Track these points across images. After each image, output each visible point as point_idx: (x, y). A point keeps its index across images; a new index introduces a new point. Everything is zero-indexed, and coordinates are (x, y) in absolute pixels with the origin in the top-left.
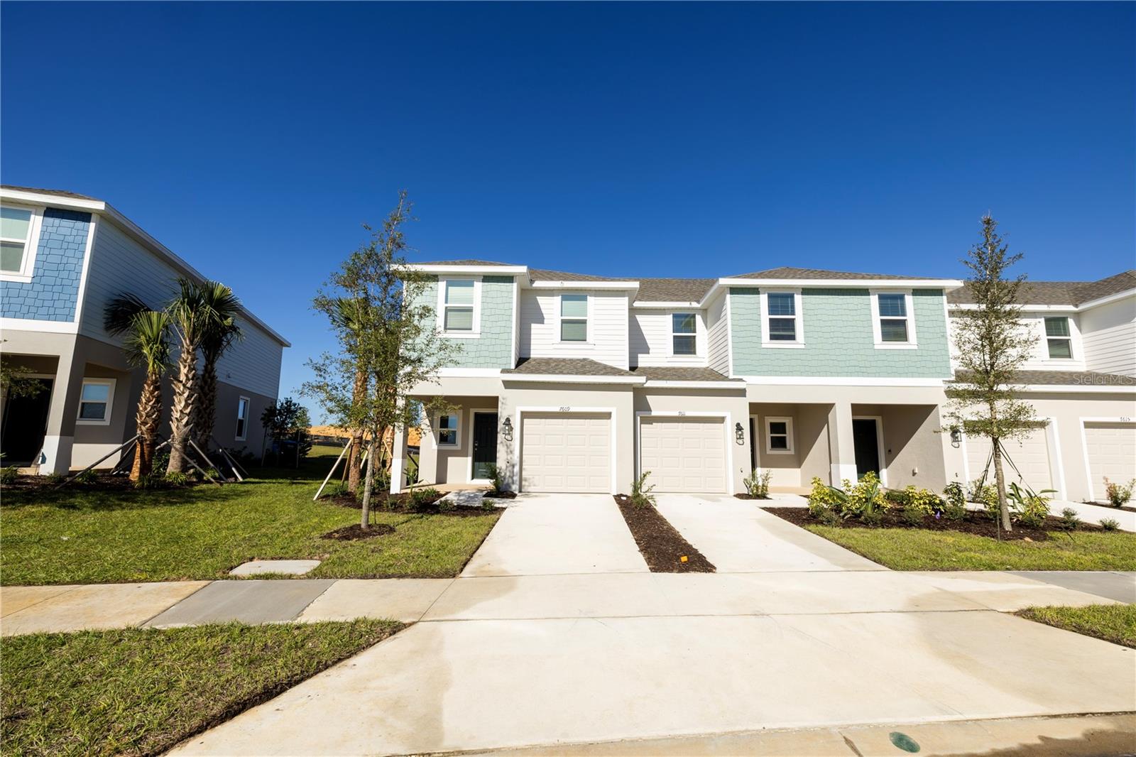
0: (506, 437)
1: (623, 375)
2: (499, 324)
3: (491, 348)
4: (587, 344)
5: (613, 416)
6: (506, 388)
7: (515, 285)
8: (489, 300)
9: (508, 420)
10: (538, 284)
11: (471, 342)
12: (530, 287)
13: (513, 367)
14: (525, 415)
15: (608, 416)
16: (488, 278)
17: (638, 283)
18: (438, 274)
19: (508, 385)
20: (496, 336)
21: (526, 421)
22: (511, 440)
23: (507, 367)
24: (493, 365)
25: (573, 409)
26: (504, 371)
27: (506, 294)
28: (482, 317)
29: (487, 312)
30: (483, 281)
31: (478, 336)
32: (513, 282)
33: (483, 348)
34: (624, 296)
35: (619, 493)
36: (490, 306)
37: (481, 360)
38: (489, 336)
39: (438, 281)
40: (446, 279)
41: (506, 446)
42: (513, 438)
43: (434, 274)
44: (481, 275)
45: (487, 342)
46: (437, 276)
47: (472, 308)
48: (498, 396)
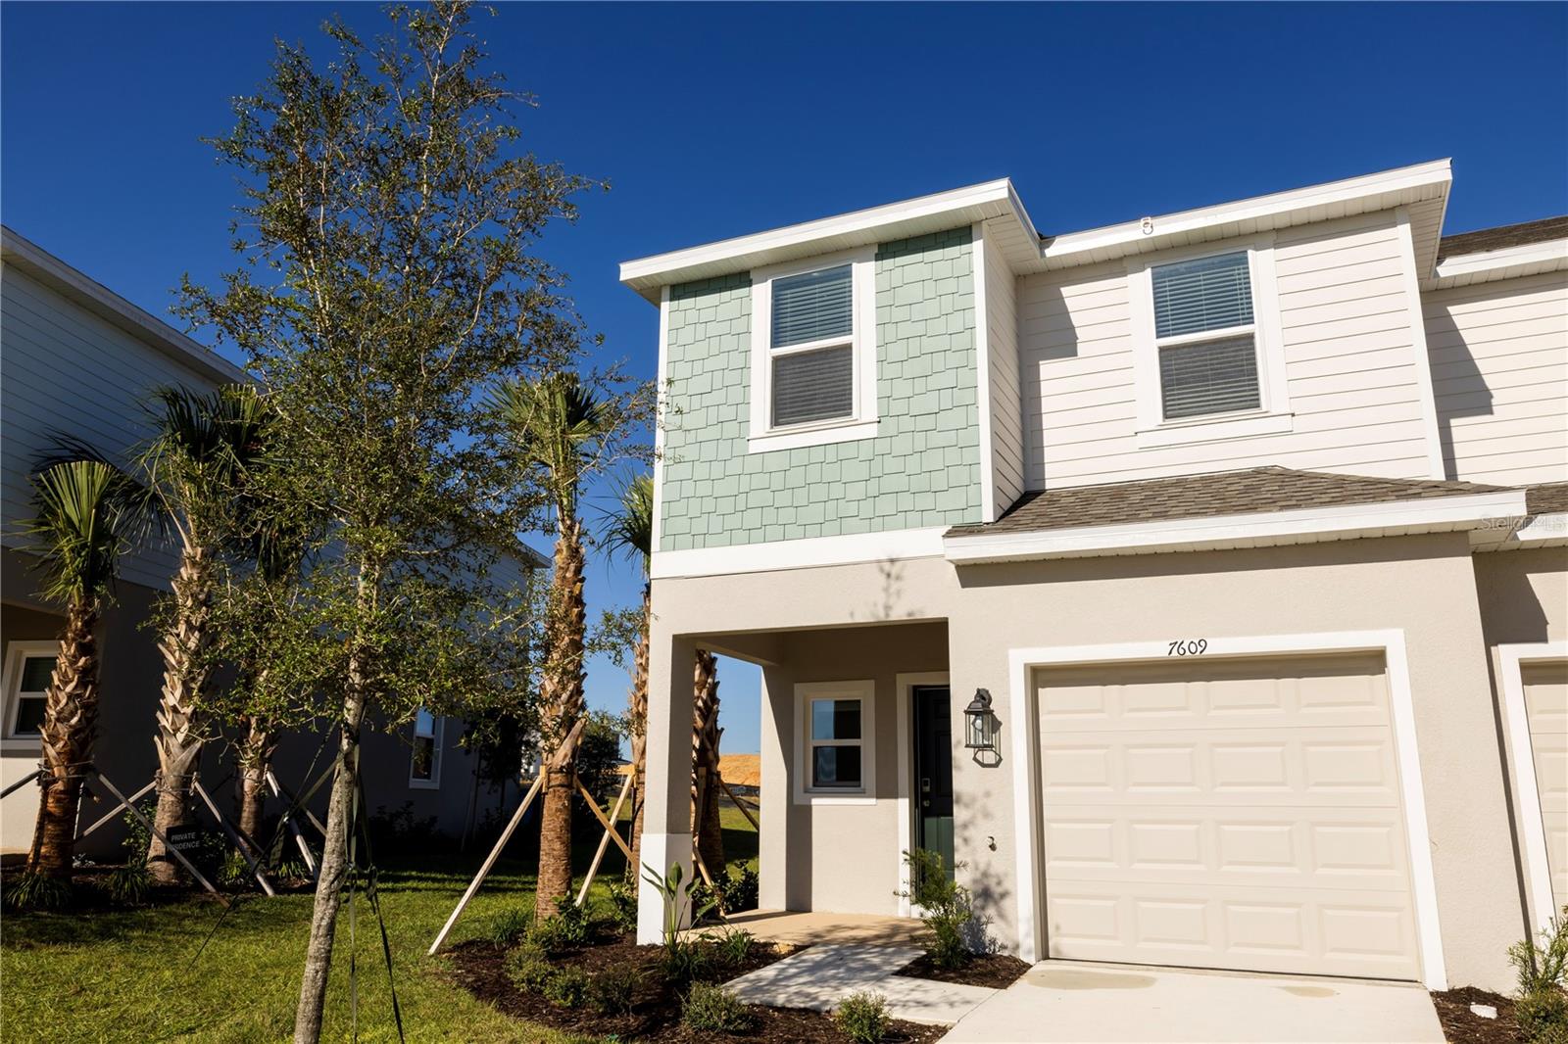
0: (979, 756)
1: (1417, 496)
2: (934, 382)
3: (913, 464)
4: (1267, 416)
5: (1395, 661)
6: (964, 585)
7: (977, 247)
8: (899, 314)
9: (983, 697)
10: (1066, 247)
11: (849, 451)
12: (1038, 264)
13: (988, 515)
14: (1041, 676)
15: (1372, 662)
16: (891, 246)
17: (1446, 163)
18: (747, 265)
19: (973, 574)
20: (927, 422)
21: (1046, 694)
22: (996, 765)
23: (970, 518)
24: (920, 517)
25: (1220, 646)
26: (956, 532)
27: (950, 286)
28: (881, 371)
29: (897, 351)
30: (879, 257)
31: (872, 431)
32: (971, 241)
33: (891, 464)
34: (1394, 225)
35: (1460, 984)
36: (905, 330)
37: (886, 505)
38: (907, 423)
39: (749, 284)
40: (770, 276)
41: (987, 794)
42: (1001, 760)
43: (737, 267)
44: (871, 244)
45: (902, 445)
46: (748, 273)
47: (850, 346)
48: (947, 619)
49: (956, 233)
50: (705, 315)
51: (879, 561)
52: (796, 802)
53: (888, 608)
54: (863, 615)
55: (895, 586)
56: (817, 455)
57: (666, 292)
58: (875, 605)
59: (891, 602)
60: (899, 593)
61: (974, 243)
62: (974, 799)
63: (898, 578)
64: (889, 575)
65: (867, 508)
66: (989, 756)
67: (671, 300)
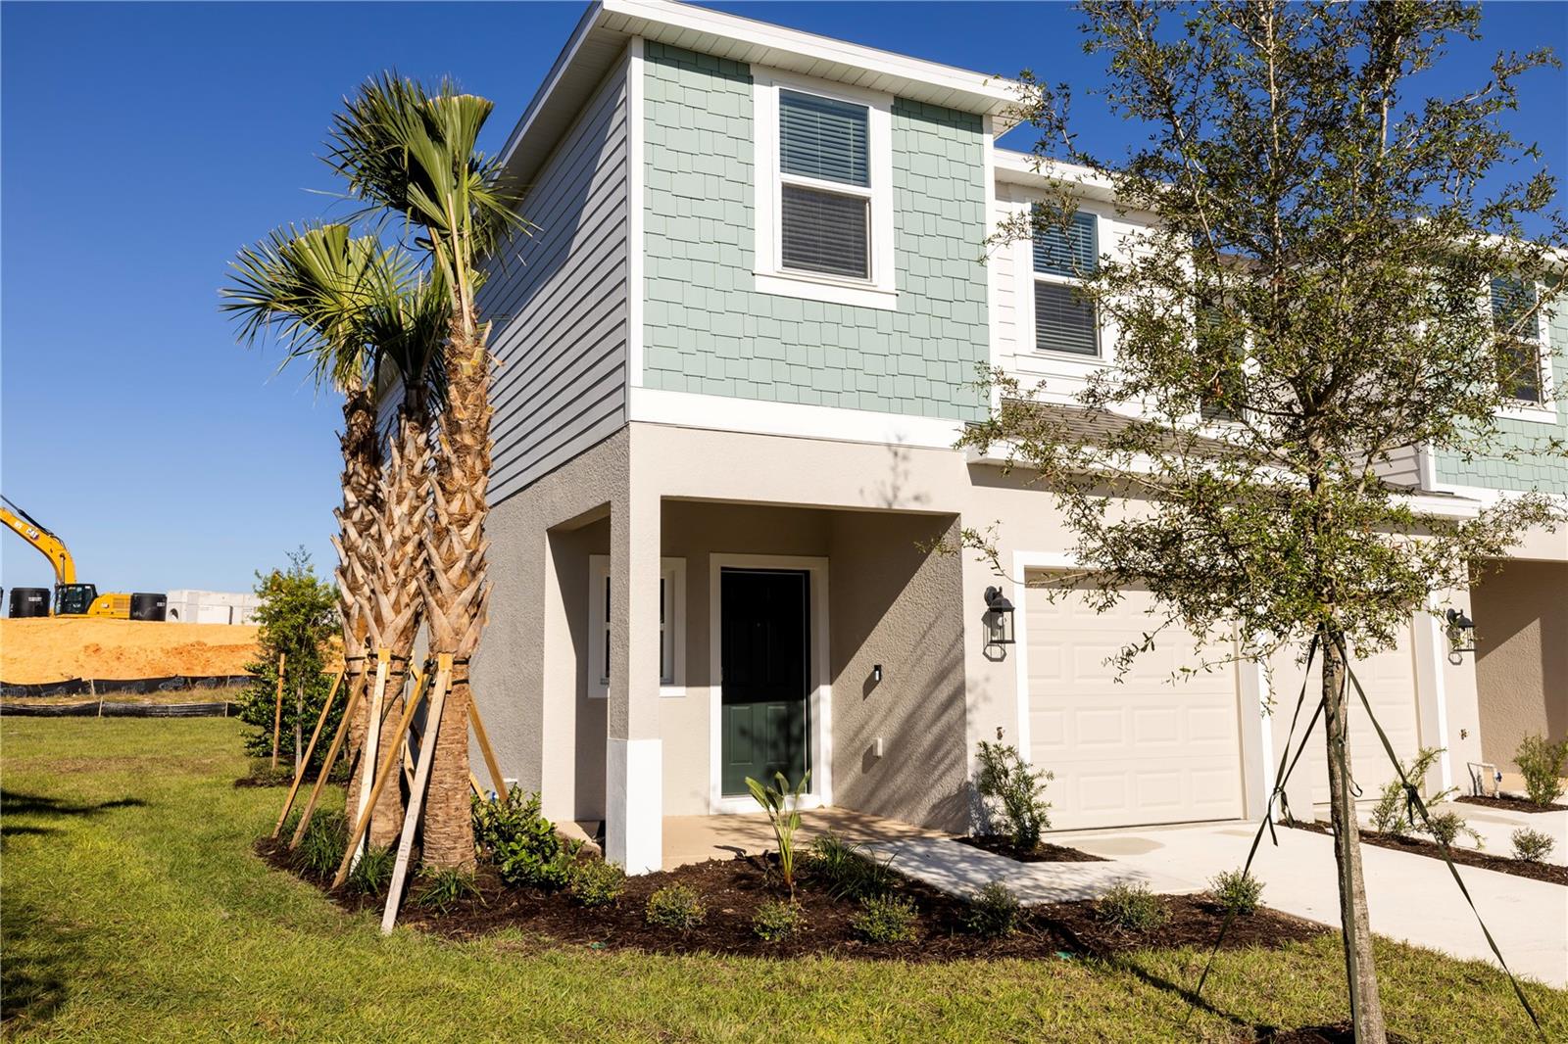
2: (950, 268)
3: (930, 349)
6: (974, 483)
7: (988, 140)
8: (917, 183)
9: (993, 591)
13: (997, 416)
14: (1029, 577)
16: (910, 105)
18: (753, 57)
20: (941, 309)
23: (979, 415)
24: (937, 407)
27: (963, 173)
28: (898, 239)
29: (913, 223)
30: (895, 111)
31: (890, 303)
32: (982, 132)
33: (908, 344)
36: (921, 203)
37: (903, 387)
38: (923, 304)
39: (750, 80)
40: (778, 82)
41: (987, 679)
42: (1005, 654)
43: (737, 53)
44: (888, 93)
45: (920, 326)
46: (747, 65)
47: (865, 201)
48: (959, 514)
49: (968, 118)
50: (693, 98)
51: (889, 445)
52: (592, 694)
53: (896, 489)
54: (871, 501)
55: (902, 466)
56: (833, 314)
57: (637, 46)
58: (883, 483)
59: (899, 482)
60: (906, 474)
61: (985, 135)
62: (976, 684)
63: (905, 458)
64: (896, 454)
65: (886, 386)
66: (996, 651)
67: (646, 59)
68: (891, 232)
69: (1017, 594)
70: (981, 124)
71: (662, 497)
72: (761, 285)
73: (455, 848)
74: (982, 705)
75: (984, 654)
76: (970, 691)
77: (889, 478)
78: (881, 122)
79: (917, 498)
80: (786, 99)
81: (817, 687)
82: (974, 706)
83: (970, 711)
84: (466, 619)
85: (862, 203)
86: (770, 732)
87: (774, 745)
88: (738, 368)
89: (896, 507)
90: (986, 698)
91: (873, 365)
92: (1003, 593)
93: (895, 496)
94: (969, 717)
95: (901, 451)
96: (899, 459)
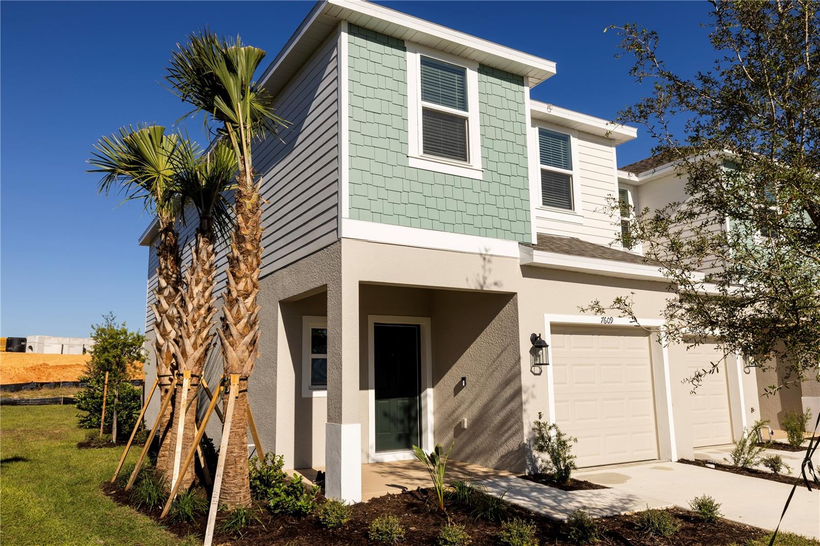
0: (534, 368)
2: (508, 158)
3: (500, 201)
4: (576, 214)
6: (523, 277)
7: (526, 90)
8: (492, 111)
13: (535, 239)
14: (553, 329)
16: (488, 69)
17: (635, 130)
18: (407, 36)
19: (530, 270)
20: (505, 180)
22: (539, 374)
23: (528, 239)
25: (617, 320)
28: (482, 141)
29: (490, 132)
30: (480, 71)
31: (479, 176)
32: (523, 85)
33: (489, 199)
34: (611, 146)
36: (493, 121)
38: (496, 177)
39: (404, 49)
40: (420, 52)
41: (534, 386)
42: (542, 371)
43: (398, 34)
44: (477, 61)
45: (494, 189)
46: (403, 41)
47: (466, 119)
48: (516, 293)
49: (516, 77)
50: (377, 58)
51: (481, 254)
52: (304, 396)
53: (485, 278)
54: (471, 285)
55: (488, 266)
56: (450, 180)
57: (344, 26)
58: (478, 275)
59: (487, 275)
60: (490, 270)
61: (525, 87)
62: (528, 389)
63: (489, 261)
64: (484, 259)
65: (478, 221)
66: (537, 370)
67: (349, 33)
68: (479, 137)
69: (547, 337)
70: (523, 81)
71: (360, 282)
72: (412, 163)
73: (240, 492)
74: (531, 400)
75: (531, 371)
76: (525, 392)
77: (481, 272)
78: (472, 76)
79: (496, 284)
80: (424, 62)
81: (425, 389)
82: (527, 401)
83: (525, 403)
84: (247, 354)
85: (465, 119)
86: (400, 414)
87: (402, 422)
88: (400, 209)
89: (485, 289)
90: (533, 396)
91: (471, 209)
92: (541, 337)
93: (485, 283)
94: (524, 407)
95: (487, 257)
96: (486, 262)
